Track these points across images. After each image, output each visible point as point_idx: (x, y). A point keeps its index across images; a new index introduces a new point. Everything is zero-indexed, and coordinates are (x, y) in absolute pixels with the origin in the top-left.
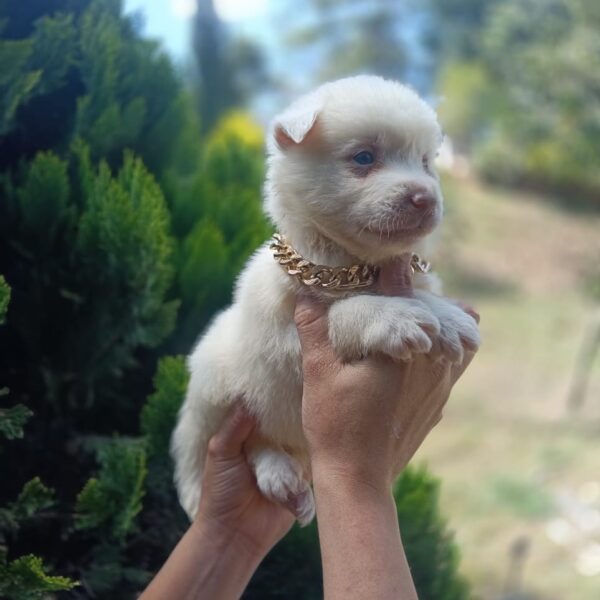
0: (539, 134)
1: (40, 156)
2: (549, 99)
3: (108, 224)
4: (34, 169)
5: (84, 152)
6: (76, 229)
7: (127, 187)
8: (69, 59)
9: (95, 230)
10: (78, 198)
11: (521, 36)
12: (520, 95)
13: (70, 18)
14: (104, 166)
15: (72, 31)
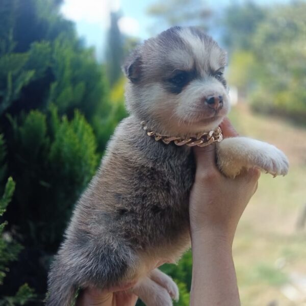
0: (282, 88)
1: (32, 113)
2: (286, 70)
3: (65, 149)
4: (29, 120)
5: (54, 111)
6: (49, 151)
7: (76, 130)
8: (47, 63)
9: (59, 151)
10: (51, 133)
11: (272, 39)
12: (272, 67)
13: (48, 44)
14: (65, 118)
15: (49, 50)
